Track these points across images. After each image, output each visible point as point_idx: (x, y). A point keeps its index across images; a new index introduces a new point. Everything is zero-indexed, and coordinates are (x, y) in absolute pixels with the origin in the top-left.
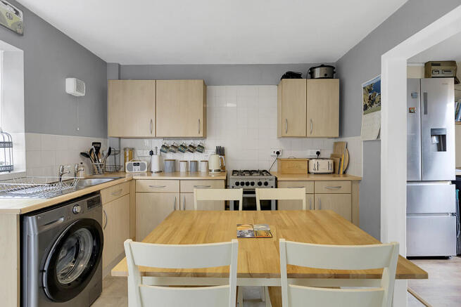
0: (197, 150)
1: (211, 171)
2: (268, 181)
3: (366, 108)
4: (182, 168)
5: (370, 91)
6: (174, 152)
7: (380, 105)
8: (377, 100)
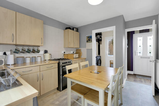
0: (36, 52)
1: (46, 60)
2: (70, 61)
3: (87, 41)
4: (28, 61)
5: (88, 37)
6: (24, 53)
7: (92, 41)
8: (91, 40)
